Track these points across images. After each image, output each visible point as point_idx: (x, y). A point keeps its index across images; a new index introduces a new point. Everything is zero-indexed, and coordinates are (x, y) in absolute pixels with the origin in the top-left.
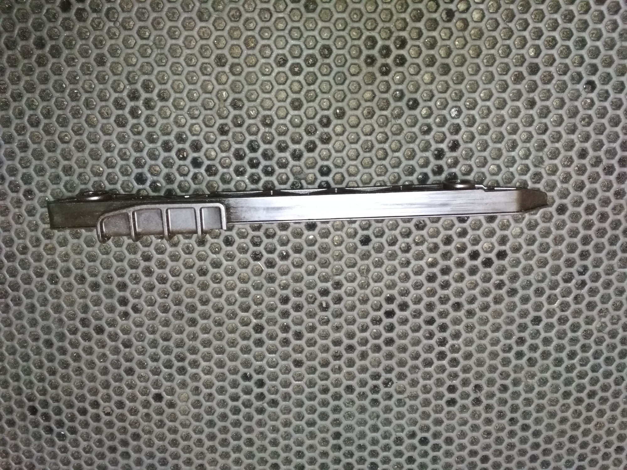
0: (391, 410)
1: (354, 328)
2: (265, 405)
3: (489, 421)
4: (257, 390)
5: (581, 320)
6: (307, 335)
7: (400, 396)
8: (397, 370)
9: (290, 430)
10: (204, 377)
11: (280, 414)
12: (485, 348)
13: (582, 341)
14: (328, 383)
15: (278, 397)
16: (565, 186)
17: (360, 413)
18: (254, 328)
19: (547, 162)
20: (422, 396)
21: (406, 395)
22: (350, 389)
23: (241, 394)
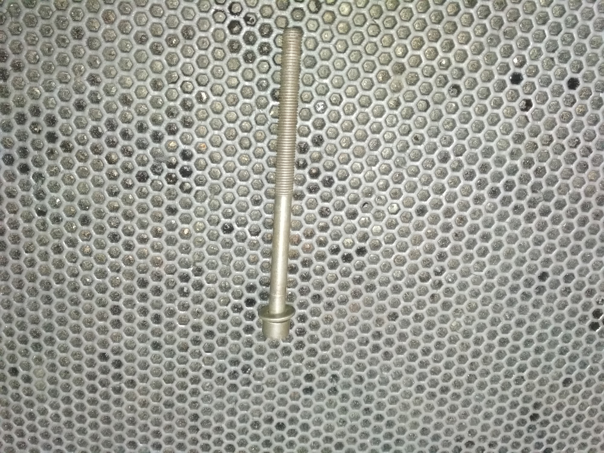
0: (249, 395)
1: (215, 314)
2: (123, 385)
3: (344, 410)
4: (114, 370)
5: (435, 318)
6: (166, 319)
7: (259, 382)
8: (256, 356)
9: (148, 410)
10: (60, 354)
11: (137, 394)
12: (343, 341)
13: (437, 339)
14: (187, 367)
15: (136, 378)
16: (426, 188)
17: (218, 397)
18: (111, 310)
19: (409, 163)
20: (280, 384)
21: (264, 381)
22: (208, 373)
23: (98, 373)
